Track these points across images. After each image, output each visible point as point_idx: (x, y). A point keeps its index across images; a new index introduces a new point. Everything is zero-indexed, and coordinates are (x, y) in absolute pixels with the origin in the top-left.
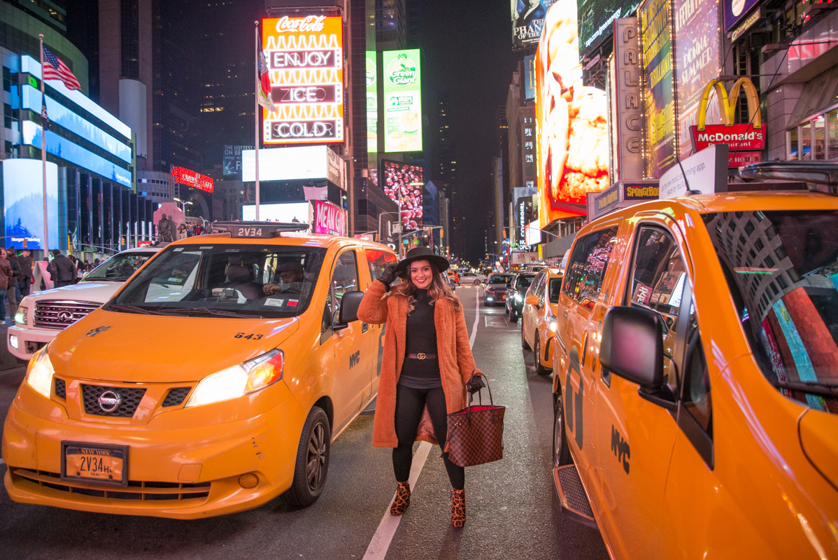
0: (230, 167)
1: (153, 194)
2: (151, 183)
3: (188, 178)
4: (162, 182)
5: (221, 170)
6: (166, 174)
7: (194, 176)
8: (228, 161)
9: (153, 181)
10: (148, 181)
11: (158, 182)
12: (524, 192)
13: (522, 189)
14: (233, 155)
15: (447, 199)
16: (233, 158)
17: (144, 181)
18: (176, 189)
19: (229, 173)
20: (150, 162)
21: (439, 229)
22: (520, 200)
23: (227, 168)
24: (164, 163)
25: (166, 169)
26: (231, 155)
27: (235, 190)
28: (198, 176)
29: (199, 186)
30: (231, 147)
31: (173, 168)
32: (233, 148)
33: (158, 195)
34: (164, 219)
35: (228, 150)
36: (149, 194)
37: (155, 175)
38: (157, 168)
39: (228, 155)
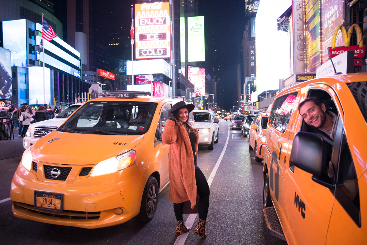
0: (122, 69)
1: (89, 81)
2: (88, 76)
3: (104, 74)
4: (93, 76)
5: (118, 70)
6: (95, 72)
8: (121, 66)
9: (89, 75)
10: (87, 75)
11: (91, 75)
12: (250, 79)
13: (249, 77)
14: (123, 64)
15: (216, 82)
16: (123, 65)
17: (86, 75)
18: (99, 79)
19: (121, 71)
20: (88, 67)
21: (212, 95)
22: (248, 83)
23: (120, 69)
24: (94, 67)
25: (95, 70)
26: (122, 64)
27: (124, 79)
28: (108, 73)
29: (108, 77)
30: (122, 60)
31: (98, 70)
32: (123, 61)
33: (91, 81)
34: (93, 91)
35: (121, 62)
36: (87, 81)
37: (90, 73)
38: (91, 70)
39: (121, 64)
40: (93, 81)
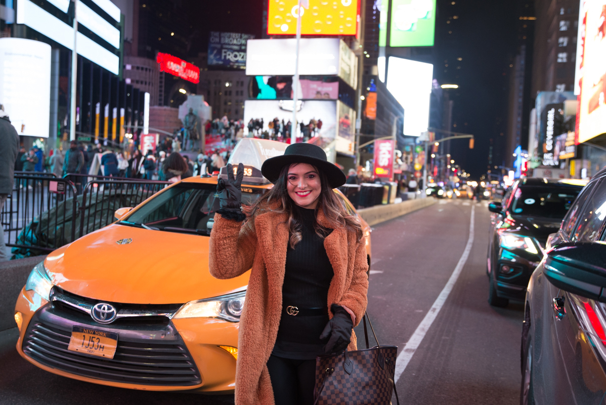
0: (215, 55)
1: (137, 82)
2: (135, 70)
3: (173, 66)
4: (146, 69)
5: (206, 58)
6: (151, 61)
7: (180, 64)
8: (214, 49)
9: (138, 68)
10: (133, 67)
11: (142, 69)
12: (553, 98)
13: (550, 94)
14: (220, 43)
16: (219, 46)
17: (129, 67)
18: (161, 78)
19: (215, 62)
20: (135, 47)
21: (469, 139)
22: (548, 108)
23: (212, 57)
24: (149, 48)
25: (151, 56)
26: (217, 43)
27: (220, 82)
28: (184, 64)
29: (184, 76)
30: (217, 34)
31: (158, 54)
32: (220, 35)
33: (142, 83)
34: (191, 113)
35: (214, 38)
36: (132, 81)
37: (140, 61)
38: (142, 53)
39: (214, 43)
40: (146, 83)
